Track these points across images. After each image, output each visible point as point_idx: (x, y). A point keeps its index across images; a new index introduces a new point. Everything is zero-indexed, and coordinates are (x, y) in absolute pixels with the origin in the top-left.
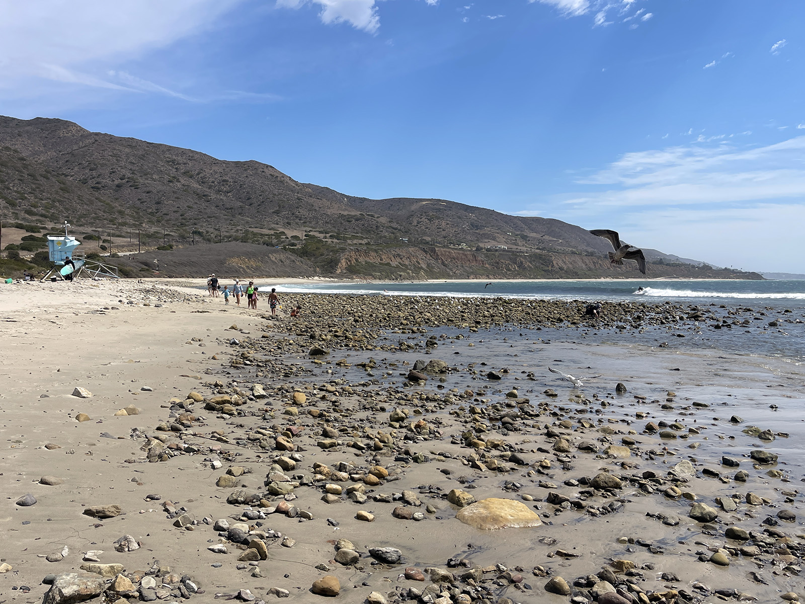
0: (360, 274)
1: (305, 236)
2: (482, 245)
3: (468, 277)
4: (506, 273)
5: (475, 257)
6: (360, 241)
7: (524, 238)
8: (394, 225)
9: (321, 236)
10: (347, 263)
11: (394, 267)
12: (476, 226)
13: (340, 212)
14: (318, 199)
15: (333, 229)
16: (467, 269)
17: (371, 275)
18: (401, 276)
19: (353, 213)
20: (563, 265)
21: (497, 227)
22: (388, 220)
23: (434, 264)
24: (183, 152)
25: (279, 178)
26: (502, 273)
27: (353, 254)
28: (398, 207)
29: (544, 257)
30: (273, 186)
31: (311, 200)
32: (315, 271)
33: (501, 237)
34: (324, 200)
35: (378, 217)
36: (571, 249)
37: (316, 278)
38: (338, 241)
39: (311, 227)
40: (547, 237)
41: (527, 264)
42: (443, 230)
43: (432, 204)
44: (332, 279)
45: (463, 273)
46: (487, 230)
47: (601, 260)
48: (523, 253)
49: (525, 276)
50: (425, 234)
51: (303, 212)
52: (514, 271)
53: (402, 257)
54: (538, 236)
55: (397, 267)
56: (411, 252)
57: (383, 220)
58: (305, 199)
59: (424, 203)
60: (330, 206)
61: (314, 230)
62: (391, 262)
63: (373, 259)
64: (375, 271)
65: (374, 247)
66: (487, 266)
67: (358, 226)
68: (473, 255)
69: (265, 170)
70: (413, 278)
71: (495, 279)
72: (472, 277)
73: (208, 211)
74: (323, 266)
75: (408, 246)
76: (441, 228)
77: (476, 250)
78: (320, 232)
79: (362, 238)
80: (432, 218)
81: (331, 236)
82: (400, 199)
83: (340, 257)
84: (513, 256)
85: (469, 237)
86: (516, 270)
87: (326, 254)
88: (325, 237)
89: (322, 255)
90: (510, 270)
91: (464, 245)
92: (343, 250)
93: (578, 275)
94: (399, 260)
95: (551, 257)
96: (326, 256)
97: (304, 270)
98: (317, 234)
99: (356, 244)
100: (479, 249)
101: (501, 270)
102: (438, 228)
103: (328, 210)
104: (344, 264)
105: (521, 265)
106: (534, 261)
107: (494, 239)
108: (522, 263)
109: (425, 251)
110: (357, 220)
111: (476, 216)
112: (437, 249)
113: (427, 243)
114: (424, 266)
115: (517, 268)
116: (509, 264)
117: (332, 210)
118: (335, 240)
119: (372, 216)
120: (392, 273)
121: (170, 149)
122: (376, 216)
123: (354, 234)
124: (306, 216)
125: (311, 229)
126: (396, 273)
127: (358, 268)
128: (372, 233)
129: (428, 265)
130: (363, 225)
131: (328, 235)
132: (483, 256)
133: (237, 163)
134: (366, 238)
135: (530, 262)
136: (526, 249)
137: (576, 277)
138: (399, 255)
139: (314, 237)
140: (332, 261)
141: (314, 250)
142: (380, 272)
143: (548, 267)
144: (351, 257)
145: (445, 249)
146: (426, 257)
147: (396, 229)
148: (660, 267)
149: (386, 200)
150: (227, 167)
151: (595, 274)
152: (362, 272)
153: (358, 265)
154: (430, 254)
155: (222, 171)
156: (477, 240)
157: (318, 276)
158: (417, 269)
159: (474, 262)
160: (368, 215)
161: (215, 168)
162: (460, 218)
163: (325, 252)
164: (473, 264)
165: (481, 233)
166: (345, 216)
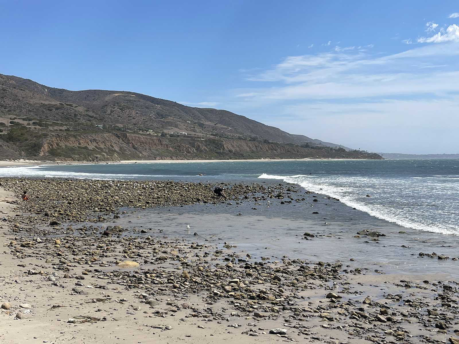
0: (60, 156)
1: (11, 123)
2: (165, 131)
3: (155, 158)
4: (187, 154)
5: (161, 141)
6: (61, 128)
7: (201, 125)
8: (91, 113)
9: (25, 123)
10: (49, 147)
11: (91, 150)
12: (162, 115)
13: (42, 102)
14: (21, 90)
15: (36, 117)
16: (154, 151)
17: (71, 157)
18: (97, 158)
19: (53, 103)
20: (232, 148)
21: (179, 116)
22: (86, 109)
23: (126, 147)
26: (183, 155)
27: (54, 139)
28: (93, 98)
29: (216, 141)
31: (15, 91)
32: (21, 155)
33: (182, 125)
34: (27, 91)
35: (76, 107)
36: (238, 135)
37: (22, 160)
38: (40, 128)
39: (16, 115)
40: (219, 125)
41: (203, 147)
42: (134, 118)
43: (123, 96)
44: (36, 161)
45: (151, 155)
46: (170, 119)
47: (261, 144)
48: (200, 138)
49: (202, 158)
50: (117, 121)
51: (8, 102)
52: (193, 153)
53: (98, 141)
54: (212, 124)
55: (94, 150)
56: (105, 136)
57: (81, 109)
58: (10, 90)
59: (117, 95)
60: (32, 96)
61: (18, 117)
62: (88, 146)
63: (72, 143)
64: (74, 154)
65: (73, 133)
66: (171, 149)
67: (58, 114)
68: (159, 140)
70: (108, 159)
71: (178, 160)
72: (158, 158)
74: (27, 150)
75: (102, 131)
76: (131, 117)
77: (161, 136)
78: (24, 119)
79: (62, 125)
80: (124, 108)
81: (34, 123)
82: (95, 90)
83: (43, 142)
84: (192, 141)
85: (155, 125)
86: (194, 152)
87: (29, 140)
88: (29, 124)
89: (26, 140)
90: (189, 152)
91: (151, 132)
92: (45, 135)
93: (244, 157)
94: (95, 144)
95: (223, 142)
96: (31, 140)
97: (10, 154)
98: (21, 121)
99: (56, 130)
100: (163, 135)
101: (182, 152)
102: (129, 117)
103: (31, 100)
104: (46, 148)
105: (198, 148)
106: (209, 145)
107: (176, 126)
108: (199, 146)
109: (118, 137)
110: (57, 109)
111: (161, 107)
112: (128, 135)
113: (119, 129)
114: (117, 149)
115: (195, 151)
116: (189, 148)
117: (34, 100)
118: (38, 127)
119: (71, 105)
120: (89, 156)
122: (74, 105)
123: (55, 121)
124: (10, 105)
125: (15, 117)
126: (93, 155)
127: (59, 151)
128: (71, 120)
129: (121, 148)
130: (62, 114)
131: (31, 122)
132: (167, 141)
134: (66, 125)
135: (206, 146)
136: (202, 135)
137: (243, 158)
138: (95, 140)
139: (18, 124)
140: (35, 145)
141: (19, 136)
142: (79, 155)
143: (220, 150)
144: (52, 142)
145: (135, 135)
146: (119, 142)
147: (92, 117)
148: (306, 150)
149: (82, 91)
151: (257, 156)
152: (62, 155)
153: (59, 149)
154: (122, 139)
156: (162, 127)
157: (23, 159)
158: (111, 152)
159: (160, 146)
160: (67, 105)
162: (147, 108)
163: (29, 138)
164: (159, 148)
165: (166, 121)
166: (46, 105)
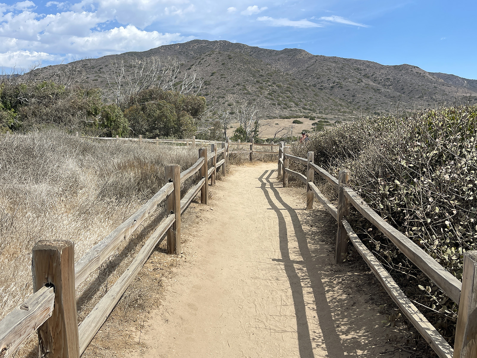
24: (363, 63)
25: (422, 74)
30: (419, 80)
69: (413, 69)
73: (381, 99)
121: (356, 61)
133: (395, 66)
150: (390, 70)
155: (387, 73)
161: (382, 71)
